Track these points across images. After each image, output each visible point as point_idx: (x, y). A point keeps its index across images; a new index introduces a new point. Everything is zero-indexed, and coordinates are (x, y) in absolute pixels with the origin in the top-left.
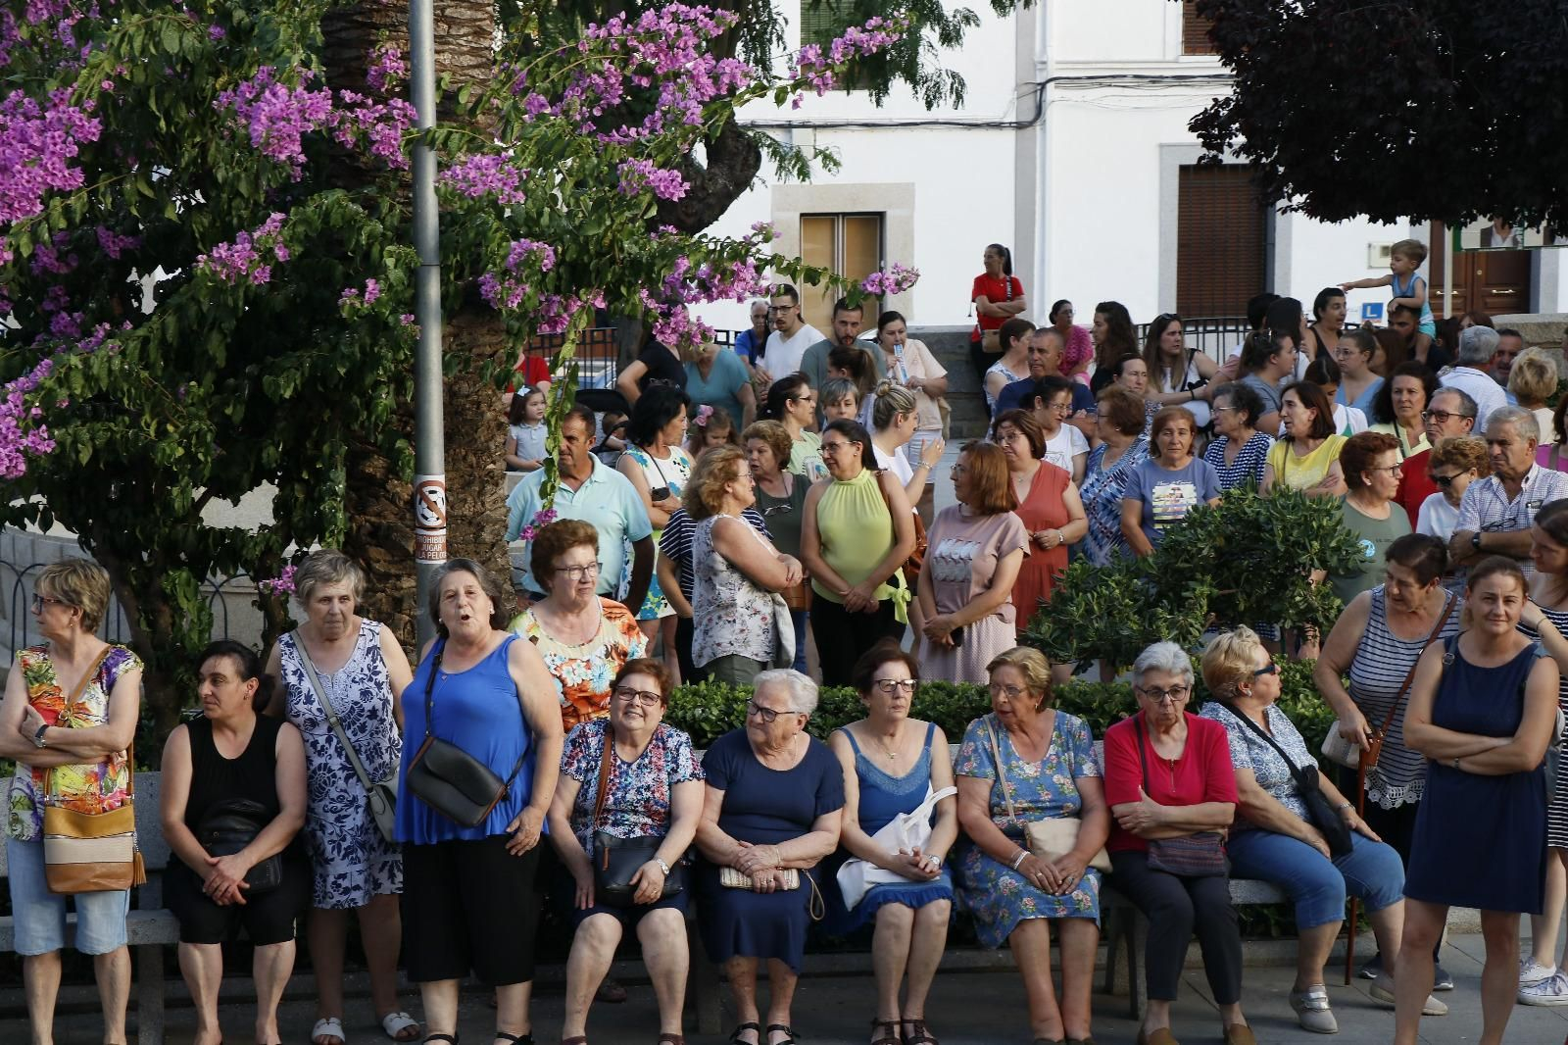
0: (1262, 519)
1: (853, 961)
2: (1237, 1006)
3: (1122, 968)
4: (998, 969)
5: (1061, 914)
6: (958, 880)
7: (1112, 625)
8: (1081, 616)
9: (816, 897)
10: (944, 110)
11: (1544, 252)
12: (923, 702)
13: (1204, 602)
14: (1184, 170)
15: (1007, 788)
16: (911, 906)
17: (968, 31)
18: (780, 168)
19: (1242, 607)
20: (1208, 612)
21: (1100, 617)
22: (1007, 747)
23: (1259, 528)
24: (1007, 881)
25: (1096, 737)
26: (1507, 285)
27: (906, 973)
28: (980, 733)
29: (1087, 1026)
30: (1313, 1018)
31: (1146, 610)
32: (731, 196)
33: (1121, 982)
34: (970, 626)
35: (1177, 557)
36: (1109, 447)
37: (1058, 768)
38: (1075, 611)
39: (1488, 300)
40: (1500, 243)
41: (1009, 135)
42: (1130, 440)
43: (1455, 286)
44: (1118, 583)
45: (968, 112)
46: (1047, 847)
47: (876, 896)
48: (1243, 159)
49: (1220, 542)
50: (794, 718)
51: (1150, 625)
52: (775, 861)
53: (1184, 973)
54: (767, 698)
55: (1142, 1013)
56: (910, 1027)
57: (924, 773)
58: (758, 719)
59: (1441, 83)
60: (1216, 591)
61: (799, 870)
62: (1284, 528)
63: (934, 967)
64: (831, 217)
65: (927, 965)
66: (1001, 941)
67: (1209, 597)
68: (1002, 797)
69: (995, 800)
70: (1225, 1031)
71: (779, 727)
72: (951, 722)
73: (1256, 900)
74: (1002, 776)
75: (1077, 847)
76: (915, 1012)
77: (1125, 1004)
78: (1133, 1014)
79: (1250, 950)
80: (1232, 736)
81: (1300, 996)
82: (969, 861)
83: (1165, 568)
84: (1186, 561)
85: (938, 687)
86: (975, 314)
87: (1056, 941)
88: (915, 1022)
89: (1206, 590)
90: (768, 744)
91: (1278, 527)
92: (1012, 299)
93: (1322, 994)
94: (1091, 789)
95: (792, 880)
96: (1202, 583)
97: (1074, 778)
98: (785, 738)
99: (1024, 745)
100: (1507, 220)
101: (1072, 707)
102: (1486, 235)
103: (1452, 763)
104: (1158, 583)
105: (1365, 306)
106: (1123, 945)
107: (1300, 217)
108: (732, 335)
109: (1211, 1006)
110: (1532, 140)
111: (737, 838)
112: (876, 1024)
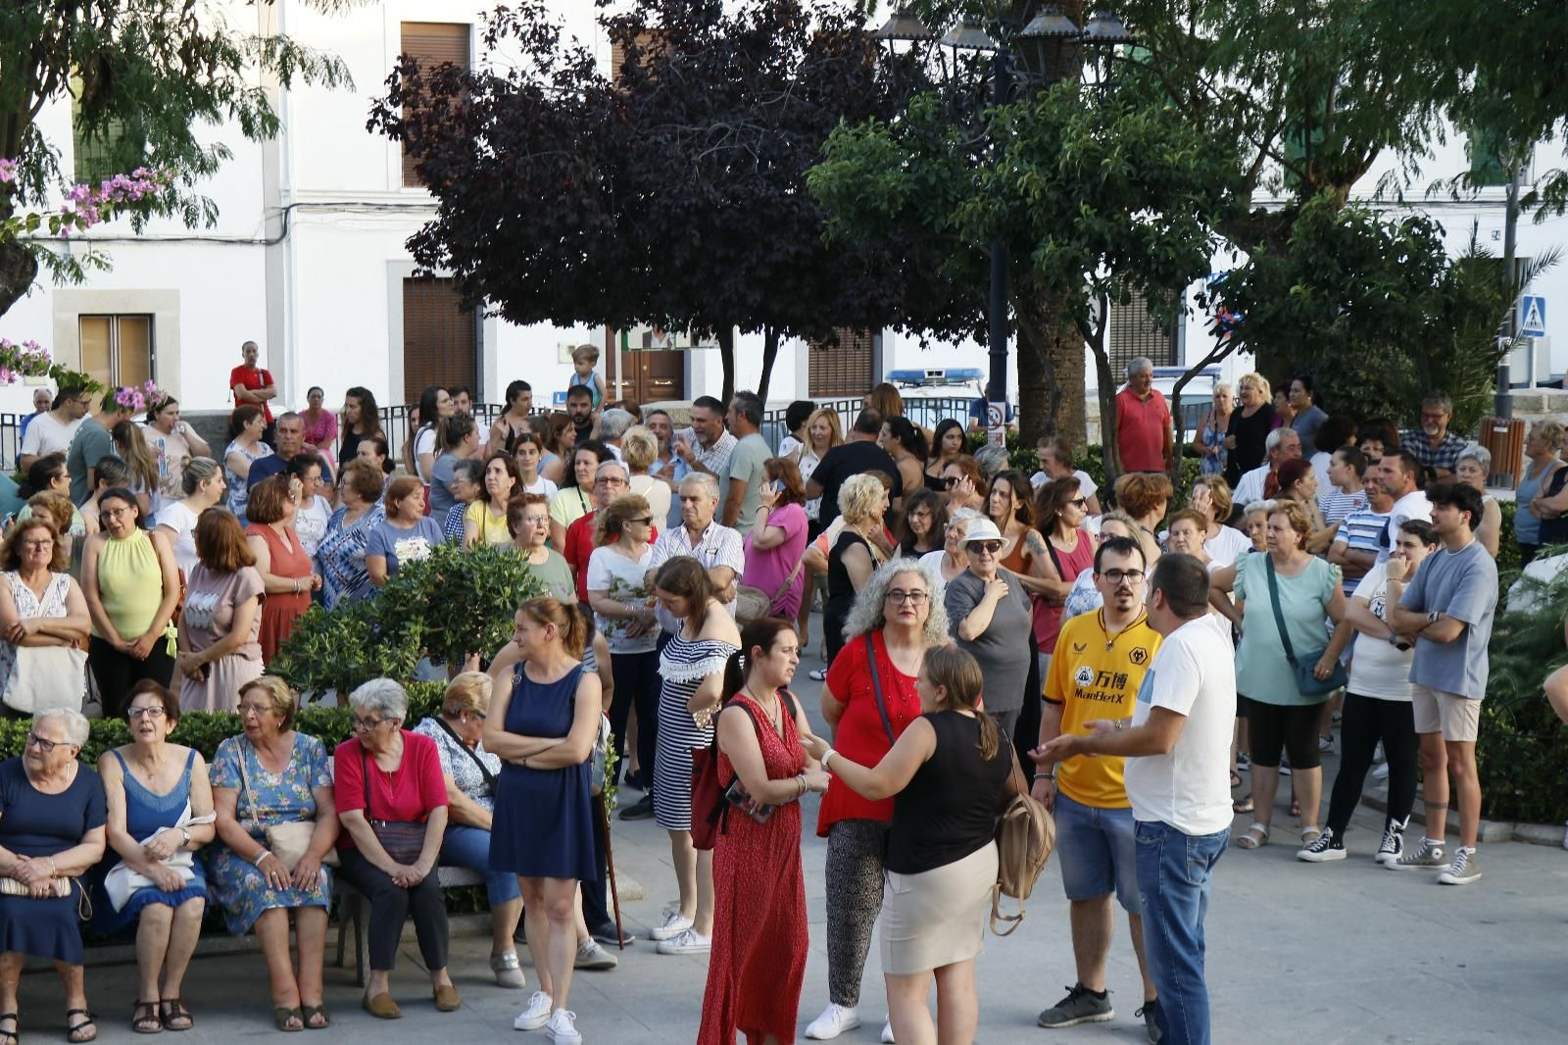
0: (464, 569)
1: (120, 952)
2: (444, 971)
3: (350, 944)
4: (247, 952)
5: (297, 902)
6: (210, 880)
7: (342, 660)
8: (316, 653)
9: (84, 900)
11: (694, 352)
12: (182, 728)
13: (418, 639)
14: (406, 281)
15: (251, 795)
16: (170, 905)
17: (220, 163)
18: (57, 274)
19: (449, 642)
20: (421, 647)
21: (332, 654)
22: (253, 761)
23: (462, 577)
24: (251, 877)
25: (330, 753)
26: (663, 377)
27: (165, 960)
28: (230, 750)
29: (319, 995)
30: (506, 976)
31: (370, 646)
32: (11, 300)
33: (350, 957)
34: (217, 663)
35: (395, 602)
36: (348, 510)
37: (297, 779)
38: (311, 650)
39: (653, 390)
40: (658, 344)
41: (261, 250)
42: (368, 506)
43: (624, 378)
44: (346, 625)
45: (220, 230)
46: (285, 847)
47: (140, 898)
48: (449, 273)
49: (431, 589)
50: (69, 749)
51: (374, 658)
52: (50, 872)
53: (401, 946)
54: (45, 730)
55: (366, 982)
56: (168, 1007)
57: (183, 792)
58: (37, 748)
59: (604, 217)
60: (427, 629)
61: (70, 878)
62: (482, 577)
63: (189, 955)
64: (106, 318)
65: (184, 953)
66: (247, 928)
67: (422, 634)
68: (247, 802)
69: (241, 805)
70: (435, 992)
71: (54, 757)
72: (207, 745)
73: (461, 882)
74: (247, 784)
75: (310, 848)
76: (172, 992)
77: (353, 974)
78: (359, 983)
79: (454, 924)
80: (440, 746)
81: (497, 961)
82: (220, 862)
83: (386, 612)
84: (402, 605)
85: (196, 716)
86: (233, 399)
87: (293, 927)
88: (172, 1002)
89: (419, 628)
90: (44, 771)
91: (477, 576)
92: (264, 387)
93: (514, 956)
94: (323, 798)
95: (64, 888)
96: (416, 623)
97: (310, 788)
98: (60, 766)
99: (268, 759)
100: (661, 326)
101: (309, 728)
102: (647, 338)
103: (521, 762)
104: (381, 623)
105: (555, 395)
106: (351, 924)
107: (500, 320)
108: (17, 418)
109: (424, 973)
110: (678, 263)
111: (16, 852)
112: (138, 1004)
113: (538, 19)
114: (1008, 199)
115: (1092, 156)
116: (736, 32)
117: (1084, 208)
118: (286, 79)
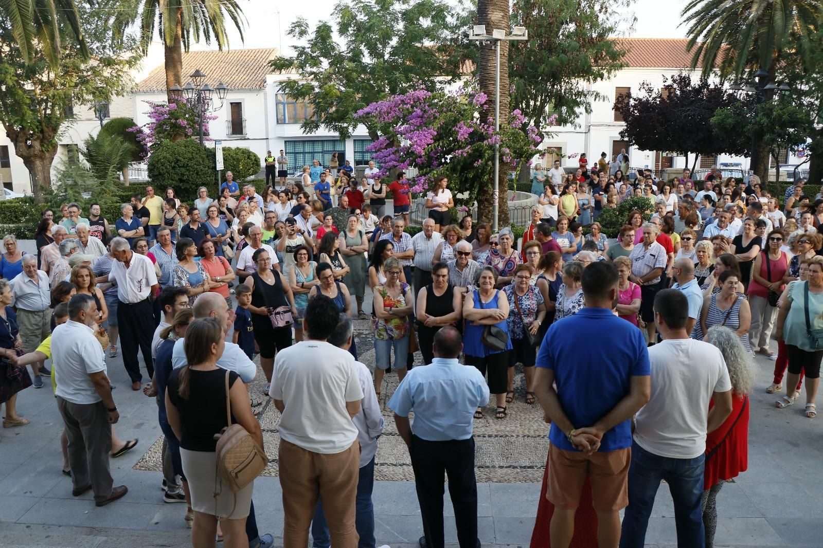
10: (578, 129)
14: (614, 141)
17: (580, 116)
26: (669, 163)
38: (605, 216)
39: (667, 165)
40: (669, 156)
41: (584, 134)
43: (661, 163)
48: (627, 139)
64: (552, 148)
102: (667, 154)
113: (649, 86)
114: (758, 125)
115: (780, 116)
116: (694, 88)
117: (777, 127)
118: (595, 100)
